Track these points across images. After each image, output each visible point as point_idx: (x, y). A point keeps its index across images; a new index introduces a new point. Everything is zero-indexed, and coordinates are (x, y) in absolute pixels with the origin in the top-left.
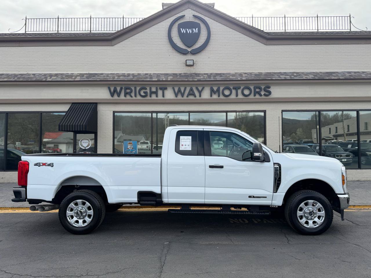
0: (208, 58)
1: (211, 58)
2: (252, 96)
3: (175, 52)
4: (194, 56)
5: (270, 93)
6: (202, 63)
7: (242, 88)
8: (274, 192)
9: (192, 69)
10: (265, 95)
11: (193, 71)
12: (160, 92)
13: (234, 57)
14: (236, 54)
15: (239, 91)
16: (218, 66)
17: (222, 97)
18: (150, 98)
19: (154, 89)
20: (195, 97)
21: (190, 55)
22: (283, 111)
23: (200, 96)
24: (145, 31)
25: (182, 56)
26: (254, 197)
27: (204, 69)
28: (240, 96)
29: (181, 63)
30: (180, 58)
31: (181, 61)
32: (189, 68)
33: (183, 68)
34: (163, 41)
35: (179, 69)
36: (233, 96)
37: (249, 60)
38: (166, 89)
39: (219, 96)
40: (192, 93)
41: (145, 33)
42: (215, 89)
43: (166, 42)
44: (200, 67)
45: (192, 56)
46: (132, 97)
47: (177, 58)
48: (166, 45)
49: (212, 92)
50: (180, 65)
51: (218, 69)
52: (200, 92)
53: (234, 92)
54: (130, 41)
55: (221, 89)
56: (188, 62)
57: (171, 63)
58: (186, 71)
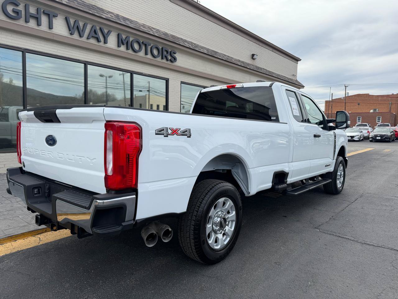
2: (159, 59)
5: (175, 59)
7: (152, 45)
8: (333, 160)
10: (170, 60)
12: (44, 19)
15: (149, 49)
18: (25, 25)
19: (32, 10)
20: (100, 41)
22: (182, 83)
23: (105, 42)
28: (149, 56)
36: (142, 54)
38: (55, 16)
39: (127, 49)
40: (94, 35)
42: (124, 38)
49: (120, 42)
52: (107, 38)
53: (143, 48)
55: (131, 40)
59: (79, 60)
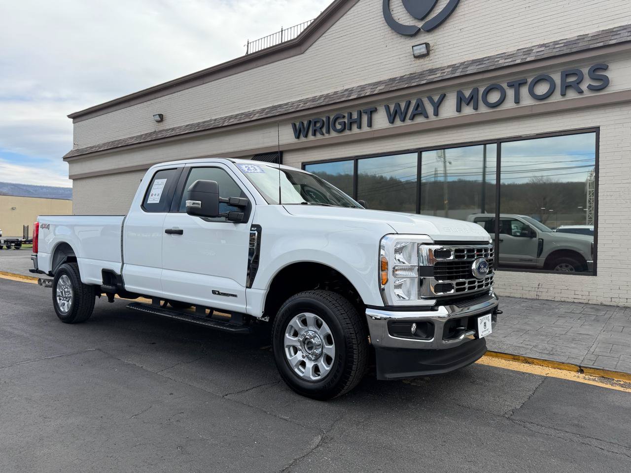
0: (459, 31)
1: (467, 29)
2: (557, 97)
3: (396, 36)
4: (430, 36)
5: (605, 81)
6: (447, 44)
7: (530, 80)
8: (247, 287)
9: (428, 62)
10: (591, 88)
11: (427, 65)
12: (365, 119)
13: (517, 15)
14: (524, 6)
15: (524, 91)
16: (480, 42)
17: (483, 109)
18: (349, 133)
19: (355, 115)
20: (427, 117)
21: (423, 35)
23: (436, 114)
24: (348, 13)
25: (409, 41)
26: (219, 294)
27: (450, 57)
28: (527, 100)
29: (407, 55)
30: (404, 46)
31: (407, 51)
32: (421, 60)
33: (409, 63)
34: (376, 21)
35: (403, 68)
36: (510, 104)
37: (555, 12)
38: (376, 110)
39: (476, 108)
40: (420, 111)
41: (349, 16)
42: (467, 93)
43: (381, 22)
44: (442, 55)
45: (427, 37)
46: (323, 134)
47: (399, 47)
48: (382, 28)
49: (461, 101)
50: (405, 58)
51: (481, 49)
52: (437, 107)
53: (510, 93)
54: (327, 37)
55: (482, 90)
56: (416, 50)
57: (389, 59)
58: (415, 68)
59: (408, 150)
